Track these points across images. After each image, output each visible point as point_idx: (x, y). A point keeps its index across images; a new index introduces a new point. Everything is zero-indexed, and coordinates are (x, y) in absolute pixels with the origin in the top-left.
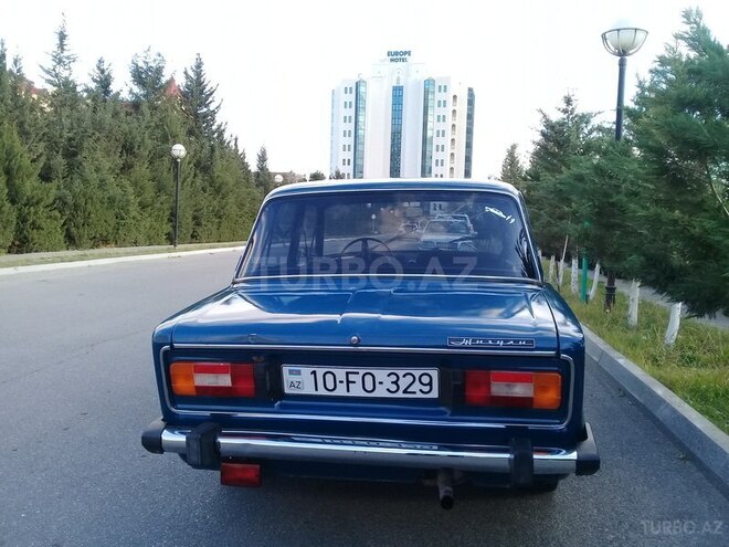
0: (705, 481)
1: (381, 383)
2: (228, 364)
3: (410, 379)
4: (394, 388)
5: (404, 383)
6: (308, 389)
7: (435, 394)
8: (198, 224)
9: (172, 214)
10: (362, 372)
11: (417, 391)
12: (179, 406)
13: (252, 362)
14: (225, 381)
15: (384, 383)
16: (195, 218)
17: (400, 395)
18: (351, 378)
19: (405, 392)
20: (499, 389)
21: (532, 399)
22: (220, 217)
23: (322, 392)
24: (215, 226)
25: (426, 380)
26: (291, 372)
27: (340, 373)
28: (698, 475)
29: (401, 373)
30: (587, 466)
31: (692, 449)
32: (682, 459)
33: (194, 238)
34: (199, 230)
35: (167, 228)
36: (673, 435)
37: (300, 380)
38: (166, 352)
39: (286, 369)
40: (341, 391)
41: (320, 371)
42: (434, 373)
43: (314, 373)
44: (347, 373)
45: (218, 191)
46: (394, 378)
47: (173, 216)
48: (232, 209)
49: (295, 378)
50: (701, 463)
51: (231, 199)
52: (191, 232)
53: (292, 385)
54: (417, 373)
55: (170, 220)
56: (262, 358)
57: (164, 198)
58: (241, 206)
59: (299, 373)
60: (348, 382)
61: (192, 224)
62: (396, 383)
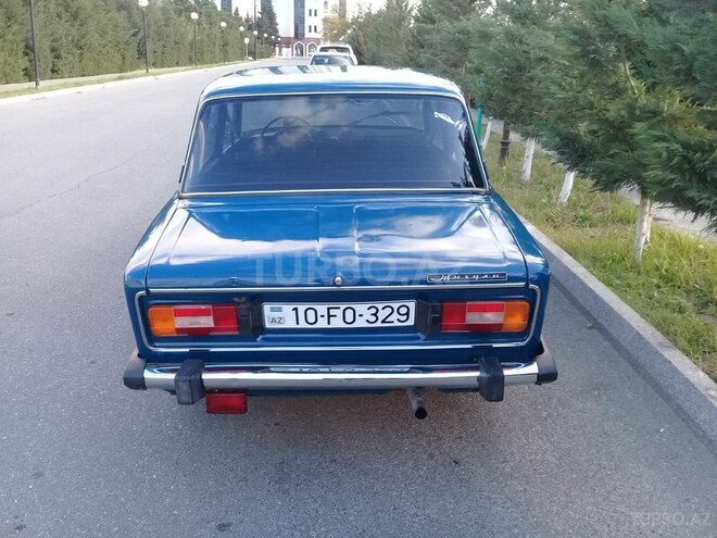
0: (612, 350)
1: (361, 315)
2: (210, 307)
3: (389, 310)
4: (373, 319)
5: (382, 315)
6: (290, 323)
7: (411, 322)
8: (58, 57)
9: (27, 47)
10: (343, 307)
11: (395, 320)
12: (157, 344)
13: (234, 303)
14: (207, 322)
15: (364, 315)
16: (53, 50)
17: (379, 324)
18: (332, 312)
19: (383, 321)
20: (473, 318)
21: (501, 325)
22: (81, 48)
23: (303, 325)
24: (77, 59)
25: (403, 311)
26: (272, 310)
27: (322, 308)
28: (606, 343)
29: (380, 306)
30: (546, 377)
31: (600, 320)
32: (591, 328)
33: (55, 72)
34: (59, 63)
35: (23, 63)
36: (579, 303)
37: (282, 316)
38: (141, 297)
39: (267, 307)
40: (322, 324)
41: (302, 308)
42: (412, 305)
43: (296, 309)
44: (329, 309)
45: (75, 16)
46: (374, 311)
47: (29, 49)
48: (94, 39)
49: (276, 315)
50: (608, 334)
51: (92, 27)
52: (51, 66)
53: (273, 320)
54: (395, 305)
55: (26, 54)
56: (244, 299)
57: (15, 28)
58: (103, 34)
59: (280, 310)
60: (329, 316)
61: (51, 56)
62: (375, 315)
